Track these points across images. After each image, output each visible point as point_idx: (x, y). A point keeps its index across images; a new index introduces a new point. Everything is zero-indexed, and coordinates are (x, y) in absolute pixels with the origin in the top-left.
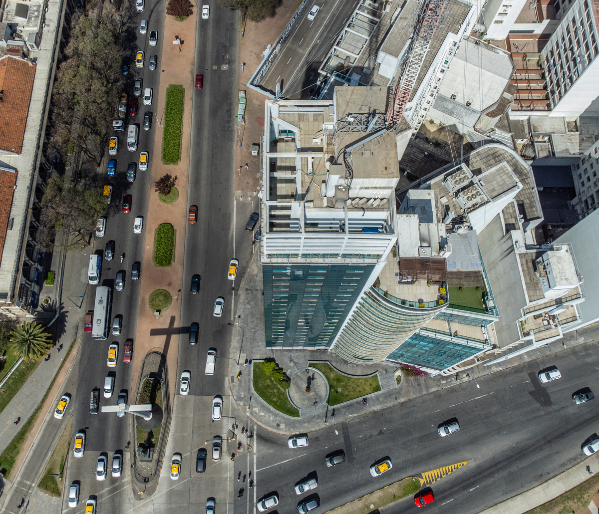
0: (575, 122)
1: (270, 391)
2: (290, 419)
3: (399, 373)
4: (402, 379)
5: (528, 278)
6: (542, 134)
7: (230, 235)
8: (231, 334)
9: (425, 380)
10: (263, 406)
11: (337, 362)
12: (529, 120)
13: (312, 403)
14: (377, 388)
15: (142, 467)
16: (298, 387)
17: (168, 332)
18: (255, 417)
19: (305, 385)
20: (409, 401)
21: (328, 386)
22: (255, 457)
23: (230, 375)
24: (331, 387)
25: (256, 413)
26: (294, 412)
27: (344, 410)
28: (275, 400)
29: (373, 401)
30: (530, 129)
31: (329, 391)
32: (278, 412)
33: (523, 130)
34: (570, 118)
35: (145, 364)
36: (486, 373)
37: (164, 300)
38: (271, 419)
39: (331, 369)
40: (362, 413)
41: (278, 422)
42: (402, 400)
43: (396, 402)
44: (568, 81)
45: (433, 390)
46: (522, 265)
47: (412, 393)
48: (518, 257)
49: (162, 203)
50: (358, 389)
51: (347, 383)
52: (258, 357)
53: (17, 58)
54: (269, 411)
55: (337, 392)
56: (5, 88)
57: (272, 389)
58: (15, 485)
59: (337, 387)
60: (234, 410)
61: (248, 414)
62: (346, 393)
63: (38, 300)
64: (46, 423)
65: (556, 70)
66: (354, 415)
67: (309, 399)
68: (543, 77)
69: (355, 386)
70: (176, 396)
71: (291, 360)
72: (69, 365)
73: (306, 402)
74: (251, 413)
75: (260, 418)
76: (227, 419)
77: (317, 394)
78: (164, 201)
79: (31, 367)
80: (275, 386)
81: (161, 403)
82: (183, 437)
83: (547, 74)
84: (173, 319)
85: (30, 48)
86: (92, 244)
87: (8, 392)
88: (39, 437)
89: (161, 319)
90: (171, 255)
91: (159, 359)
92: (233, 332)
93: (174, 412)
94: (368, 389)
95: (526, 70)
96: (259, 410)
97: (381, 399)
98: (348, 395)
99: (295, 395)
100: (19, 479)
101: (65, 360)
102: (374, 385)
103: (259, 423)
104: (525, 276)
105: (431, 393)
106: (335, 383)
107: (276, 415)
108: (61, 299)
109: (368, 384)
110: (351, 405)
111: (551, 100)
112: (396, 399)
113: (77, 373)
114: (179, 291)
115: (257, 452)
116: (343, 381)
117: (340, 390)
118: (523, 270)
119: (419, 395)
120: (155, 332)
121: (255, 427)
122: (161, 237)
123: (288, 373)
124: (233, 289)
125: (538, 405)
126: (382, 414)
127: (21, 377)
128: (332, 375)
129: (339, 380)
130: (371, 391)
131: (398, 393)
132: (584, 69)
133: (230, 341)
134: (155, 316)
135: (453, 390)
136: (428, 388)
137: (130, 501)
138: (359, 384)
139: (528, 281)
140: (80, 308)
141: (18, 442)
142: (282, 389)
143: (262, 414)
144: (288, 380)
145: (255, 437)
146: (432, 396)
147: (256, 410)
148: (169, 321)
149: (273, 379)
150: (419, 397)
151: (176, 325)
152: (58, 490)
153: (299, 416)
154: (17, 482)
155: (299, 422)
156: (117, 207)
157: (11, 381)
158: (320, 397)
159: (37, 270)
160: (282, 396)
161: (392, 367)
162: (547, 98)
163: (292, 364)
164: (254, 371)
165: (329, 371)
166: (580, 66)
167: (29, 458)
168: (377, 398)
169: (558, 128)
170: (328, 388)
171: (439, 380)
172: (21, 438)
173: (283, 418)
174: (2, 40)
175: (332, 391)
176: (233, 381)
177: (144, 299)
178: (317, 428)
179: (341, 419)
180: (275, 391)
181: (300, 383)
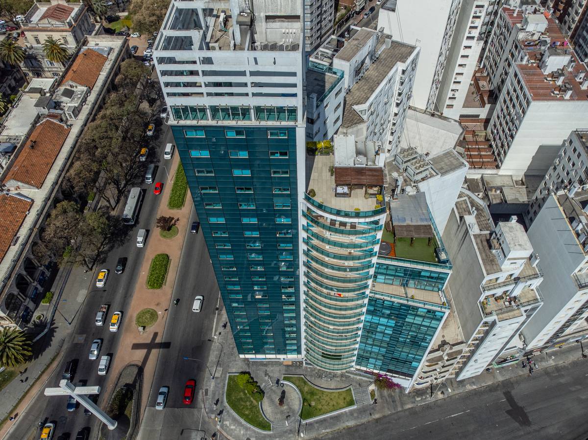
0: (522, 180)
1: (243, 403)
2: (261, 434)
3: (372, 387)
4: (376, 393)
5: (484, 255)
6: (494, 187)
8: (210, 349)
9: (399, 397)
10: (234, 420)
11: (311, 376)
12: (482, 177)
13: (285, 417)
14: (351, 403)
16: (272, 401)
17: (149, 347)
18: (226, 431)
19: (278, 399)
20: (384, 417)
21: (302, 399)
24: (304, 400)
25: (226, 426)
26: (265, 426)
27: (318, 425)
28: (247, 413)
29: (347, 416)
30: (483, 184)
31: (302, 405)
32: (249, 425)
33: (478, 186)
34: (517, 176)
35: (122, 376)
37: (150, 318)
38: (242, 432)
39: (305, 383)
40: (336, 428)
41: (248, 436)
42: (377, 416)
43: (370, 418)
44: (509, 138)
45: (409, 406)
46: (477, 244)
47: (386, 409)
48: (472, 237)
49: (162, 239)
50: (331, 403)
51: (320, 397)
52: (234, 370)
53: (55, 121)
54: (240, 424)
55: (310, 405)
56: (38, 140)
57: (245, 402)
59: (310, 401)
60: (204, 422)
61: (218, 427)
62: (320, 407)
63: (32, 316)
64: (8, 435)
65: (500, 137)
66: (328, 430)
67: (282, 412)
68: (491, 146)
69: (329, 399)
70: (147, 408)
71: (266, 374)
72: (45, 377)
73: (279, 416)
74: (222, 427)
75: (230, 432)
76: (197, 432)
77: (290, 408)
78: (165, 236)
79: (8, 377)
80: (248, 399)
81: (130, 414)
83: (493, 143)
84: (156, 334)
85: (68, 117)
86: (94, 271)
89: (145, 334)
90: (163, 279)
91: (136, 370)
92: (212, 347)
93: (143, 424)
94: (341, 402)
95: (477, 143)
96: (230, 423)
97: (355, 415)
98: (321, 409)
99: (268, 408)
101: (43, 372)
102: (348, 399)
103: (229, 437)
104: (481, 253)
105: (406, 410)
106: (308, 397)
107: (247, 429)
108: (53, 316)
109: (342, 397)
110: (325, 420)
111: (499, 161)
112: (371, 414)
113: (53, 385)
114: (166, 310)
116: (316, 395)
117: (313, 404)
118: (479, 248)
119: (393, 412)
120: (136, 346)
122: (156, 265)
123: (262, 387)
124: (217, 309)
126: (357, 430)
128: (306, 389)
129: (312, 393)
130: (345, 405)
131: (373, 408)
132: (520, 122)
133: (208, 357)
134: (140, 332)
135: (428, 407)
136: (402, 404)
138: (332, 397)
139: (484, 257)
140: (70, 324)
142: (255, 402)
143: (233, 427)
144: (262, 392)
146: (407, 413)
147: (227, 423)
148: (151, 336)
149: (246, 392)
150: (394, 414)
151: (158, 340)
153: (270, 430)
155: (270, 436)
156: (121, 241)
158: (293, 411)
159: (36, 289)
160: (254, 409)
161: (366, 382)
162: (496, 160)
163: (267, 378)
164: (229, 383)
165: (303, 384)
166: (517, 122)
168: (351, 412)
169: (508, 183)
170: (302, 402)
171: (414, 397)
173: (255, 432)
174: (44, 108)
175: (305, 404)
176: (206, 394)
177: (131, 317)
179: (313, 434)
180: (248, 403)
181: (274, 397)
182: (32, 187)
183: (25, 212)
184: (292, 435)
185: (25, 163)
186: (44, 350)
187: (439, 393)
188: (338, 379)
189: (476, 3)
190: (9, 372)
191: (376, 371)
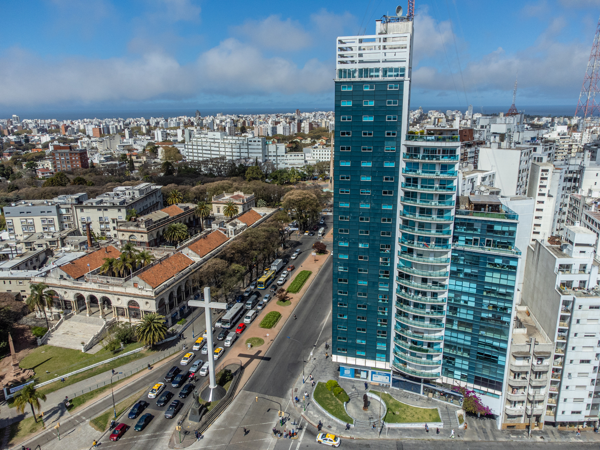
1: (329, 401)
3: (461, 412)
4: (464, 418)
7: (321, 324)
9: (491, 430)
10: (319, 412)
13: (368, 418)
15: (189, 424)
16: (356, 406)
17: (252, 358)
18: (309, 417)
19: (362, 406)
20: (474, 441)
21: (386, 409)
22: (299, 444)
23: (295, 388)
24: (389, 409)
25: (310, 415)
26: (348, 420)
27: (401, 431)
28: (331, 408)
31: (386, 412)
32: (332, 417)
37: (258, 342)
40: (420, 438)
41: (330, 424)
42: (466, 439)
45: (502, 440)
47: (476, 437)
49: (277, 305)
50: (416, 416)
51: (405, 409)
53: (221, 231)
54: (323, 415)
55: (394, 414)
57: (331, 401)
58: (72, 417)
59: (395, 410)
60: (290, 408)
61: (303, 413)
62: (404, 416)
66: (411, 438)
67: (365, 415)
69: (414, 413)
70: (242, 391)
71: (353, 388)
72: (166, 361)
73: (362, 416)
74: (306, 414)
75: (312, 418)
77: (374, 413)
78: (280, 304)
79: (138, 356)
80: (334, 399)
81: (228, 389)
82: (236, 416)
84: (260, 352)
86: (220, 314)
87: (111, 365)
89: (251, 350)
90: (273, 325)
91: (239, 367)
92: (307, 366)
94: (427, 417)
96: (314, 413)
98: (405, 418)
99: (351, 410)
100: (79, 414)
102: (434, 416)
103: (311, 422)
105: (498, 442)
106: (393, 407)
107: (330, 419)
109: (428, 414)
110: (408, 429)
113: (170, 366)
114: (272, 340)
115: (302, 441)
116: (401, 407)
117: (397, 413)
119: (485, 440)
120: (242, 355)
121: (307, 424)
122: (270, 315)
123: (348, 394)
124: (315, 346)
127: (127, 360)
128: (391, 401)
129: (397, 405)
130: (431, 421)
131: (461, 433)
134: (247, 348)
135: (525, 445)
136: (495, 437)
137: (162, 447)
138: (418, 411)
140: (194, 337)
141: (97, 392)
142: (340, 402)
143: (315, 416)
144: (348, 398)
145: (304, 430)
147: (312, 412)
148: (256, 352)
149: (333, 394)
150: (485, 442)
151: (261, 355)
152: (105, 427)
154: (75, 416)
157: (118, 361)
158: (377, 416)
159: (177, 313)
160: (339, 407)
163: (353, 390)
165: (389, 398)
167: (97, 403)
172: (100, 391)
173: (337, 423)
174: (217, 225)
175: (389, 412)
176: (296, 391)
177: (242, 340)
178: (369, 437)
179: (396, 437)
180: (333, 402)
181: (358, 403)
182: (197, 255)
184: (373, 433)
185: (197, 243)
186: (170, 347)
187: (538, 437)
188: (425, 401)
189: (541, 168)
190: (140, 353)
191: (463, 384)
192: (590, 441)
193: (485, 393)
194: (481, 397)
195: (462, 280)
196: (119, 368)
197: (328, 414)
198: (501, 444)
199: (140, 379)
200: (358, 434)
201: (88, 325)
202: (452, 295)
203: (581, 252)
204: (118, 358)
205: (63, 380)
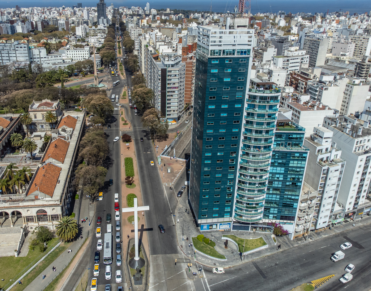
1: (205, 248)
2: (221, 261)
3: (273, 236)
4: (276, 238)
9: (289, 242)
10: (203, 256)
13: (231, 253)
14: (265, 244)
15: (136, 287)
16: (221, 247)
18: (200, 262)
19: (224, 246)
20: (285, 250)
22: (206, 280)
23: (180, 245)
24: (239, 244)
25: (200, 259)
26: (222, 257)
27: (250, 255)
28: (209, 252)
31: (238, 247)
35: (130, 243)
36: (320, 238)
38: (210, 261)
40: (261, 256)
41: (214, 263)
45: (296, 245)
49: (128, 188)
50: (254, 244)
51: (247, 242)
53: (62, 139)
59: (242, 244)
61: (195, 260)
62: (248, 246)
64: (71, 274)
66: (257, 258)
67: (228, 251)
69: (252, 243)
70: (150, 256)
71: (212, 236)
73: (227, 252)
74: (197, 260)
75: (202, 262)
76: (183, 263)
77: (232, 249)
79: (62, 249)
80: (207, 246)
82: (159, 273)
84: (143, 226)
87: (47, 262)
88: (67, 281)
93: (151, 262)
94: (259, 244)
98: (250, 247)
99: (219, 249)
101: (82, 246)
102: (262, 242)
103: (203, 264)
105: (295, 247)
106: (240, 243)
107: (212, 259)
109: (258, 241)
113: (90, 251)
114: (143, 216)
115: (206, 277)
116: (244, 241)
117: (244, 245)
119: (289, 248)
121: (202, 266)
123: (212, 241)
124: (172, 213)
125: (357, 249)
126: (273, 257)
127: (56, 255)
128: (237, 239)
129: (242, 241)
130: (262, 245)
133: (176, 232)
135: (307, 245)
136: (292, 245)
138: (253, 242)
140: (90, 225)
141: (54, 284)
142: (211, 247)
143: (203, 260)
144: (213, 243)
145: (203, 270)
148: (140, 227)
149: (205, 243)
151: (145, 228)
153: (225, 259)
155: (226, 261)
157: (50, 257)
158: (234, 250)
160: (212, 251)
161: (269, 234)
163: (213, 237)
165: (235, 237)
170: (237, 245)
172: (55, 282)
173: (217, 261)
174: (56, 134)
175: (240, 246)
176: (182, 247)
178: (238, 264)
179: (250, 260)
180: (208, 248)
181: (221, 245)
182: (59, 162)
183: (59, 171)
184: (238, 261)
185: (54, 152)
187: (309, 239)
188: (253, 234)
190: (61, 247)
191: (274, 221)
192: (331, 235)
193: (285, 223)
194: (283, 226)
195: (277, 166)
196: (54, 262)
197: (209, 257)
198: (297, 248)
199: (76, 266)
200: (231, 264)
201: (7, 235)
202: (271, 175)
203: (326, 142)
204: (49, 255)
205: (20, 283)
